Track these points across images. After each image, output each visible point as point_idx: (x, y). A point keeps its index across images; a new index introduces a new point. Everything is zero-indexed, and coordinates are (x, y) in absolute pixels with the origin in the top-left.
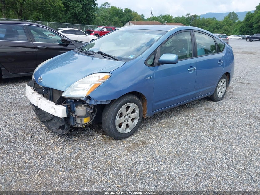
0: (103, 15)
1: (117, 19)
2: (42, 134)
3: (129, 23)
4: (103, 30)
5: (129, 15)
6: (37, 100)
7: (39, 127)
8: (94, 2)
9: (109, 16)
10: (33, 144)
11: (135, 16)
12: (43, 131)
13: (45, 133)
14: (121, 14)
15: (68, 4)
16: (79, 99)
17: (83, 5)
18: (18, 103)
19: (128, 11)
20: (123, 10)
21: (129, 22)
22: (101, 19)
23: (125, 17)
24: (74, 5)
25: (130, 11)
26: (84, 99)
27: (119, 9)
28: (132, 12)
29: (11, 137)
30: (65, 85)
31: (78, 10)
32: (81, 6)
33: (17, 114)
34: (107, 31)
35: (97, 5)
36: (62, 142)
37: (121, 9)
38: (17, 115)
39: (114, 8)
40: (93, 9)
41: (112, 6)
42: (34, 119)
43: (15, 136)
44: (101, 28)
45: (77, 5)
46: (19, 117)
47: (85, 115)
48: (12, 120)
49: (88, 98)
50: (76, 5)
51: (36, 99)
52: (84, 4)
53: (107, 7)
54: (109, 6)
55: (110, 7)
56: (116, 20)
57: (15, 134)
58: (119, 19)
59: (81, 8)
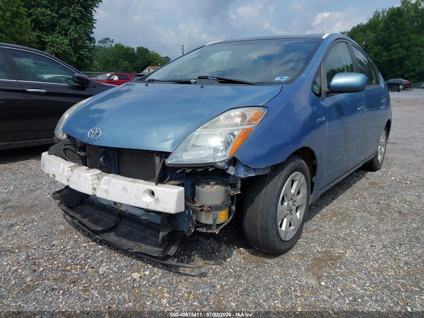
0: (102, 59)
1: (126, 64)
2: (102, 261)
3: (149, 69)
4: (112, 77)
5: (145, 58)
6: (92, 180)
7: (85, 247)
8: (88, 36)
9: (112, 59)
10: (92, 289)
11: (155, 59)
12: (102, 255)
13: (109, 258)
14: (133, 57)
15: (44, 38)
16: (212, 165)
17: (71, 40)
18: (9, 201)
19: (143, 51)
20: (136, 49)
21: (148, 67)
22: (99, 64)
23: (140, 60)
24: (54, 39)
25: (146, 51)
26: (223, 164)
27: (128, 49)
28: (151, 53)
29: (29, 279)
30: (169, 137)
31: (62, 49)
32: (67, 41)
33: (16, 224)
34: (119, 79)
35: (94, 40)
36: (160, 274)
37: (132, 48)
38: (18, 227)
39: (119, 47)
40: (88, 46)
41: (116, 44)
42: (62, 232)
43: (36, 274)
44: (108, 75)
45: (60, 40)
46: (26, 230)
47: (223, 203)
48: (10, 238)
49: (233, 161)
50: (57, 40)
51: (91, 178)
52: (72, 38)
53: (107, 45)
54: (110, 43)
55: (114, 46)
56: (125, 66)
57: (35, 271)
58: (129, 65)
59: (67, 45)
